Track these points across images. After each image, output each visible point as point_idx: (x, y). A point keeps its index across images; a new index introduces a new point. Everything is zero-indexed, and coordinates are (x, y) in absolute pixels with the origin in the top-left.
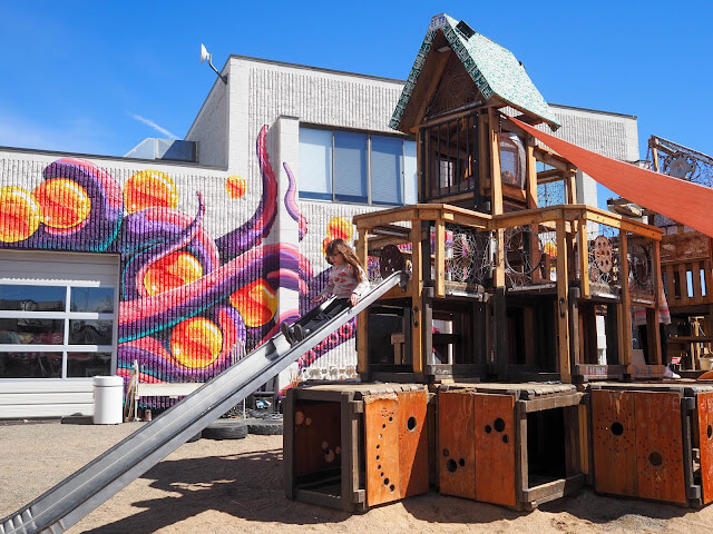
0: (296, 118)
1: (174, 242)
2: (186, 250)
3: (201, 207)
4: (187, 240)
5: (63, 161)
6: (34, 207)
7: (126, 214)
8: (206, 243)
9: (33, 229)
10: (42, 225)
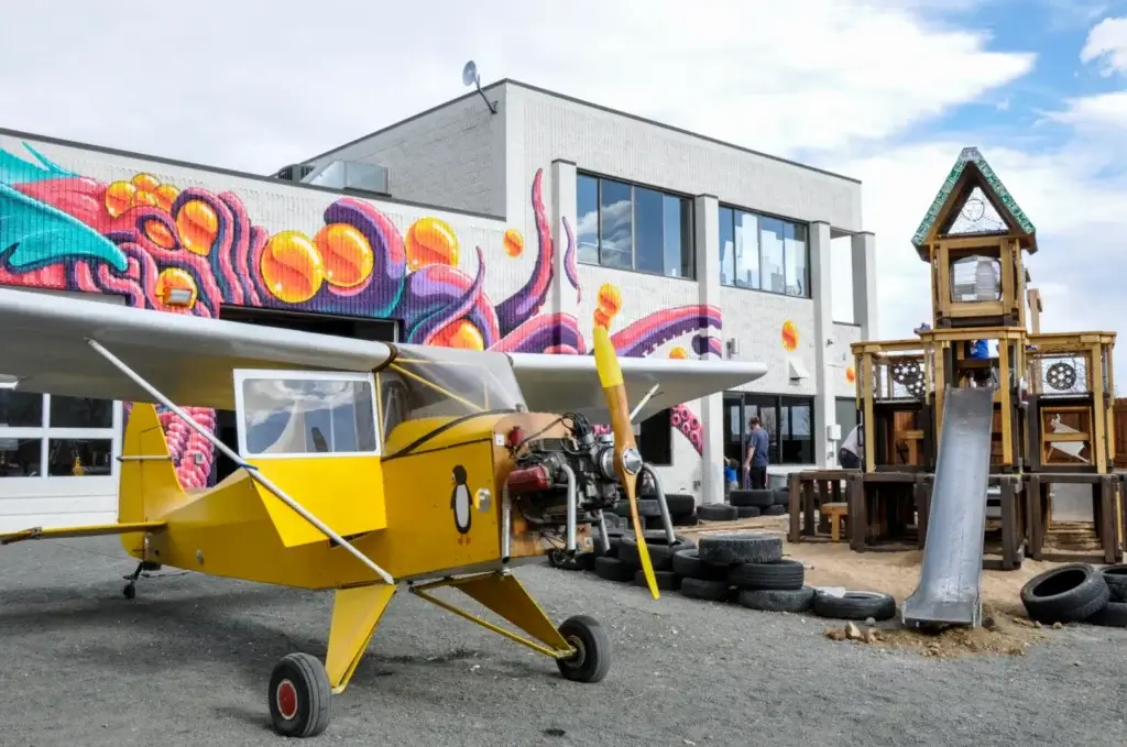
0: (574, 164)
1: (456, 308)
2: (468, 318)
3: (481, 267)
4: (468, 305)
5: (344, 200)
6: (315, 258)
7: (408, 272)
8: (486, 310)
9: (316, 287)
10: (325, 283)
